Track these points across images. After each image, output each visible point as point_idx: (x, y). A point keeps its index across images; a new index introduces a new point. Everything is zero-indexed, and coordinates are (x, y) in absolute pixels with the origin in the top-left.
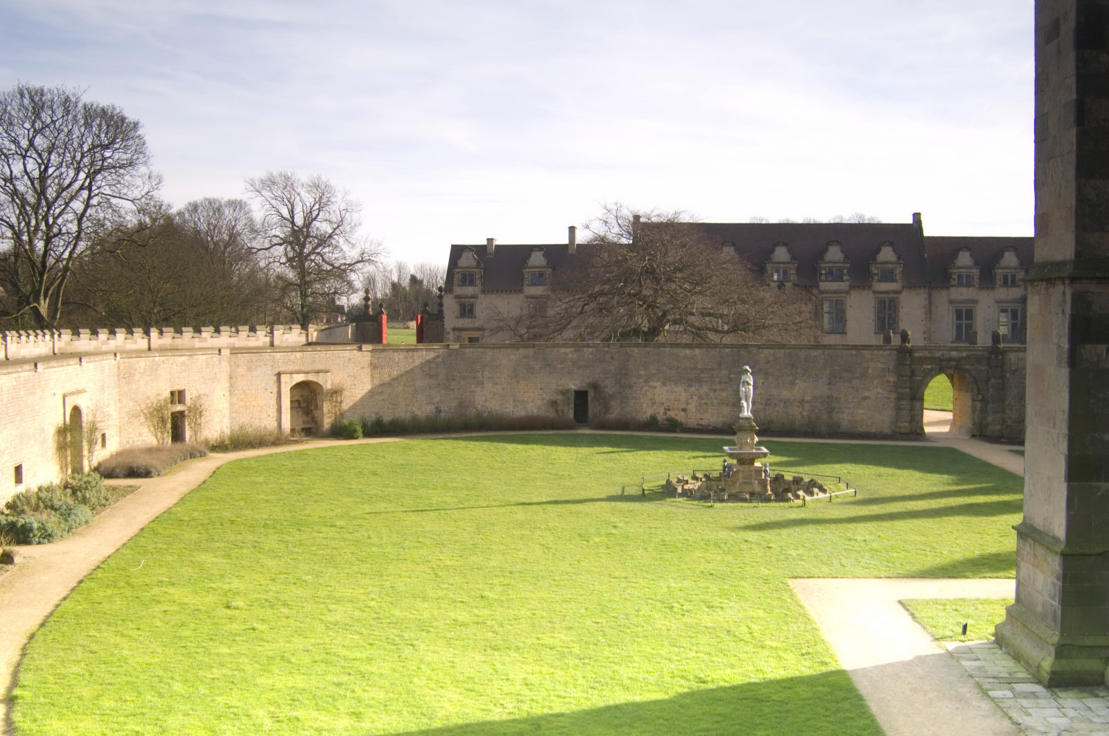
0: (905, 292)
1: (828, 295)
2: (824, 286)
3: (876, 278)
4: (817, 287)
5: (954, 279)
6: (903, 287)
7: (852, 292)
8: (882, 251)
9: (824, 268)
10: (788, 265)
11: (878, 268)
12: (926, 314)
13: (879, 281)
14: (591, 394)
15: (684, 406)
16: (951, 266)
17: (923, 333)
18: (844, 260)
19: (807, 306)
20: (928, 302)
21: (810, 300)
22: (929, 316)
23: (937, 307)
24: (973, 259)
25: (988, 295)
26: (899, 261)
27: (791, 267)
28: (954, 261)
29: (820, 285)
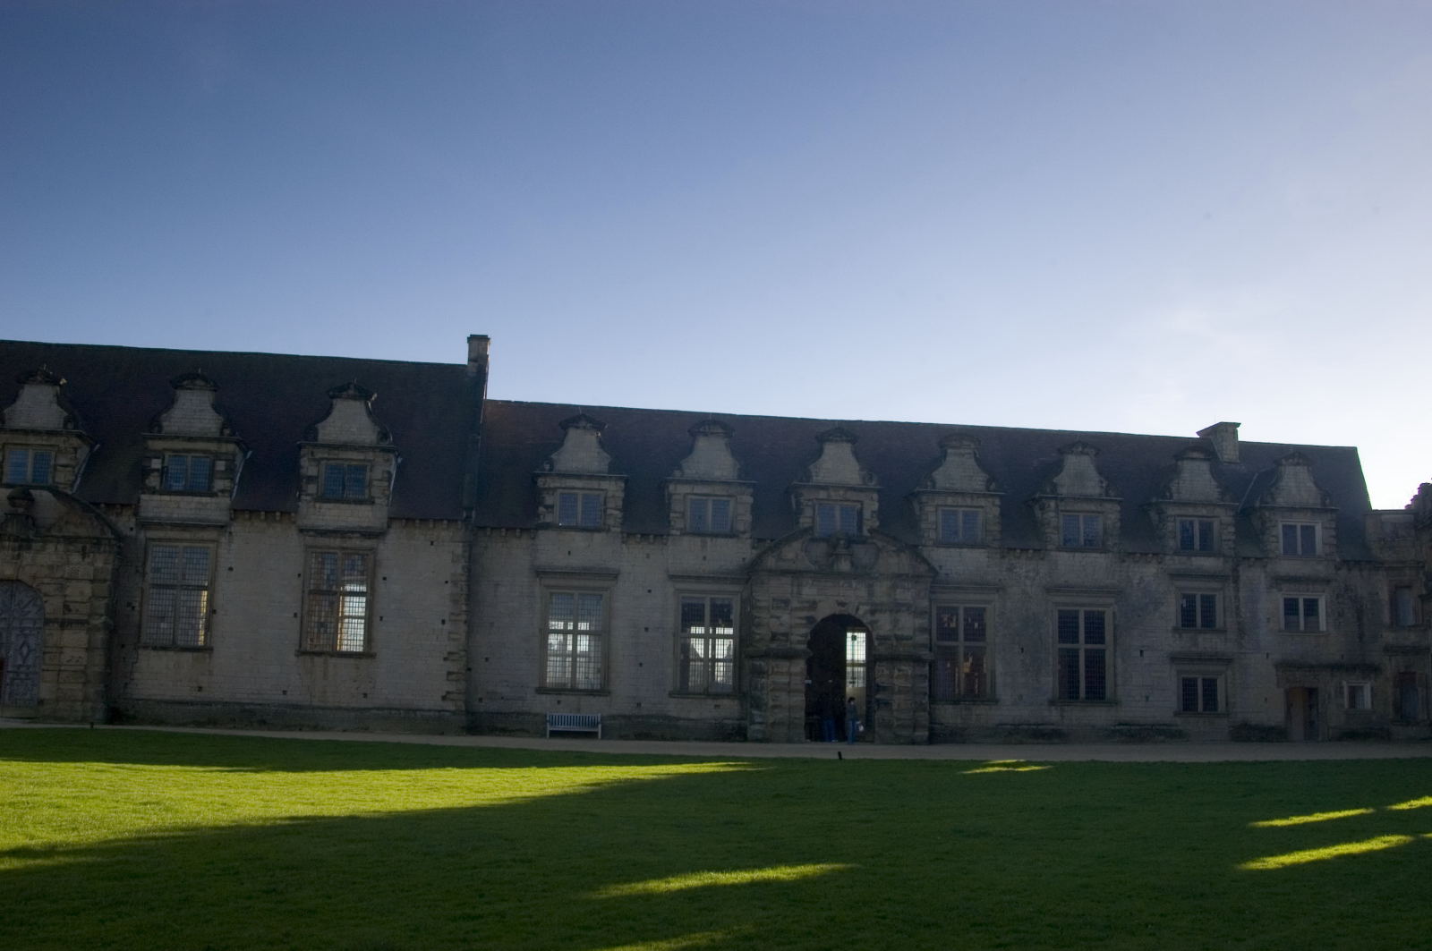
0: (395, 534)
1: (160, 534)
2: (155, 505)
3: (312, 489)
4: (135, 507)
5: (550, 508)
6: (391, 519)
7: (236, 528)
8: (335, 413)
9: (159, 454)
10: (54, 441)
11: (319, 461)
12: (455, 602)
13: (322, 498)
16: (544, 470)
17: (445, 659)
18: (222, 433)
19: (87, 560)
20: (463, 568)
21: (97, 542)
22: (464, 608)
23: (497, 585)
24: (605, 454)
25: (648, 556)
26: (385, 444)
27: (62, 445)
28: (554, 456)
29: (142, 503)
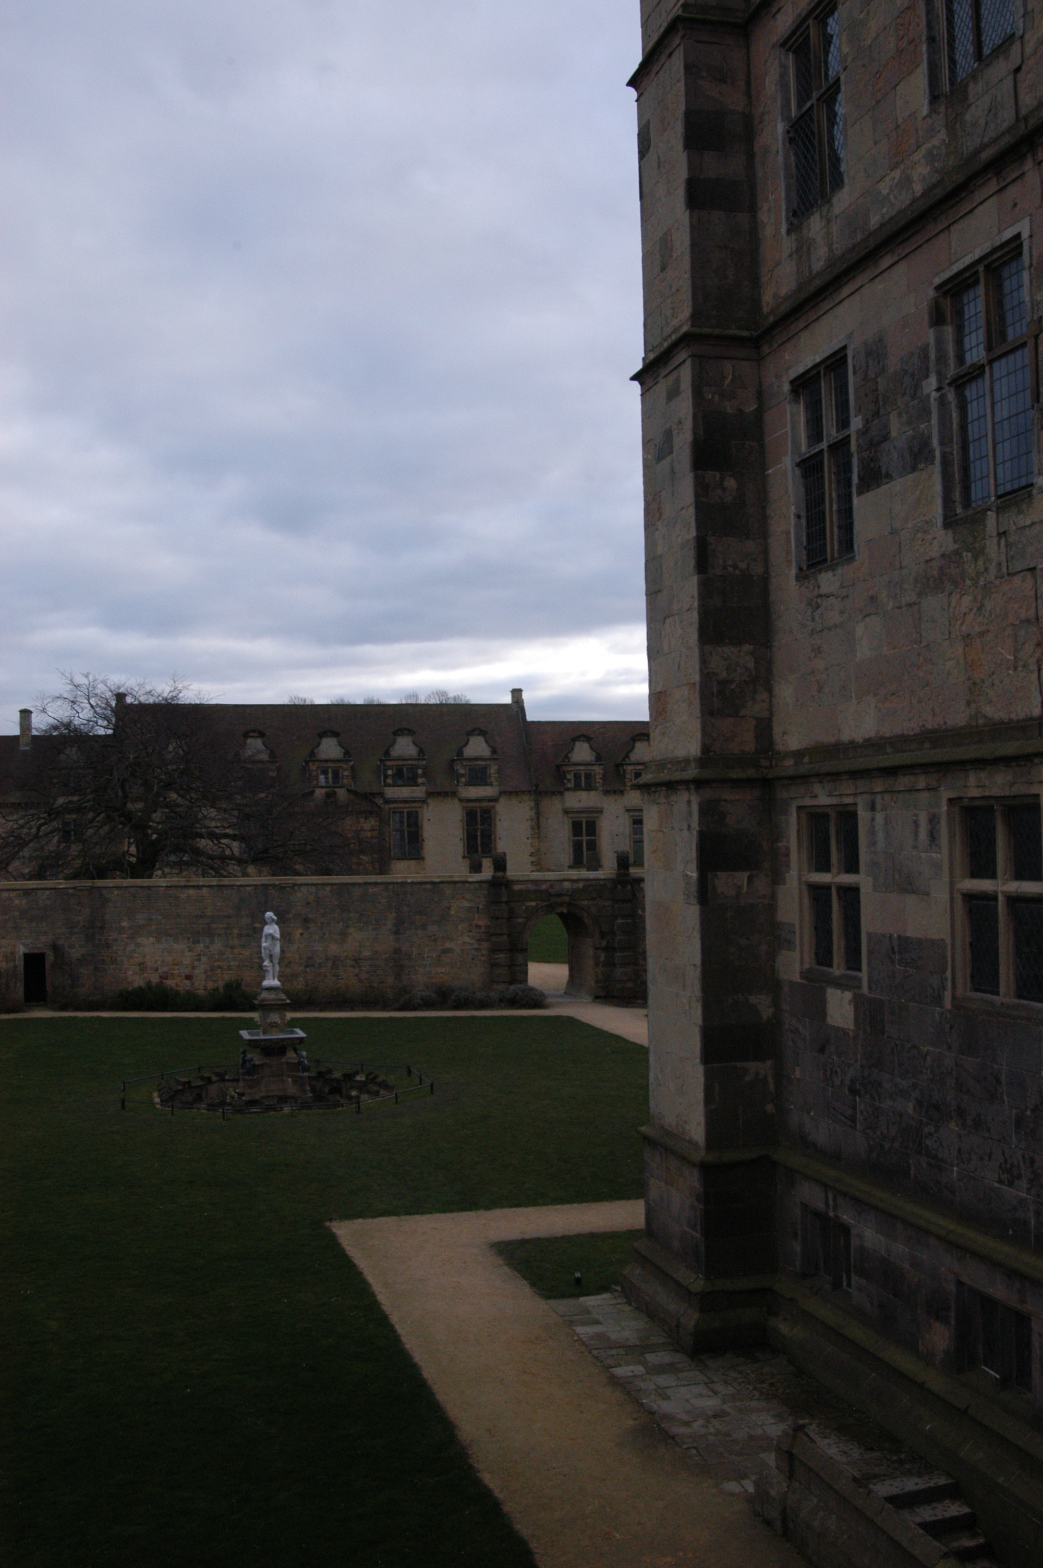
0: (503, 801)
1: (395, 805)
2: (391, 792)
3: (463, 780)
4: (382, 794)
5: (569, 780)
6: (502, 793)
7: (430, 801)
8: (470, 742)
9: (391, 768)
10: (340, 764)
11: (466, 765)
12: (532, 829)
13: (468, 784)
14: (50, 958)
15: (187, 971)
16: (565, 762)
17: (530, 856)
18: (419, 756)
19: (368, 821)
20: (535, 813)
21: (371, 813)
22: (537, 831)
23: (547, 819)
24: (593, 753)
25: (616, 801)
26: (495, 757)
27: (345, 766)
28: (569, 755)
29: (386, 792)
